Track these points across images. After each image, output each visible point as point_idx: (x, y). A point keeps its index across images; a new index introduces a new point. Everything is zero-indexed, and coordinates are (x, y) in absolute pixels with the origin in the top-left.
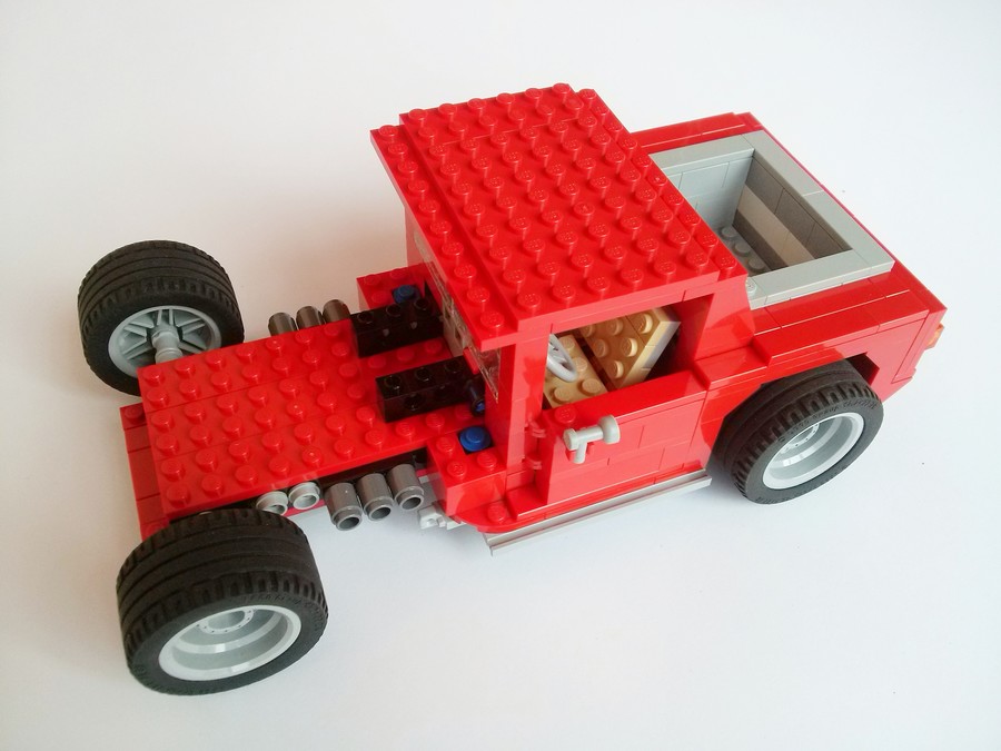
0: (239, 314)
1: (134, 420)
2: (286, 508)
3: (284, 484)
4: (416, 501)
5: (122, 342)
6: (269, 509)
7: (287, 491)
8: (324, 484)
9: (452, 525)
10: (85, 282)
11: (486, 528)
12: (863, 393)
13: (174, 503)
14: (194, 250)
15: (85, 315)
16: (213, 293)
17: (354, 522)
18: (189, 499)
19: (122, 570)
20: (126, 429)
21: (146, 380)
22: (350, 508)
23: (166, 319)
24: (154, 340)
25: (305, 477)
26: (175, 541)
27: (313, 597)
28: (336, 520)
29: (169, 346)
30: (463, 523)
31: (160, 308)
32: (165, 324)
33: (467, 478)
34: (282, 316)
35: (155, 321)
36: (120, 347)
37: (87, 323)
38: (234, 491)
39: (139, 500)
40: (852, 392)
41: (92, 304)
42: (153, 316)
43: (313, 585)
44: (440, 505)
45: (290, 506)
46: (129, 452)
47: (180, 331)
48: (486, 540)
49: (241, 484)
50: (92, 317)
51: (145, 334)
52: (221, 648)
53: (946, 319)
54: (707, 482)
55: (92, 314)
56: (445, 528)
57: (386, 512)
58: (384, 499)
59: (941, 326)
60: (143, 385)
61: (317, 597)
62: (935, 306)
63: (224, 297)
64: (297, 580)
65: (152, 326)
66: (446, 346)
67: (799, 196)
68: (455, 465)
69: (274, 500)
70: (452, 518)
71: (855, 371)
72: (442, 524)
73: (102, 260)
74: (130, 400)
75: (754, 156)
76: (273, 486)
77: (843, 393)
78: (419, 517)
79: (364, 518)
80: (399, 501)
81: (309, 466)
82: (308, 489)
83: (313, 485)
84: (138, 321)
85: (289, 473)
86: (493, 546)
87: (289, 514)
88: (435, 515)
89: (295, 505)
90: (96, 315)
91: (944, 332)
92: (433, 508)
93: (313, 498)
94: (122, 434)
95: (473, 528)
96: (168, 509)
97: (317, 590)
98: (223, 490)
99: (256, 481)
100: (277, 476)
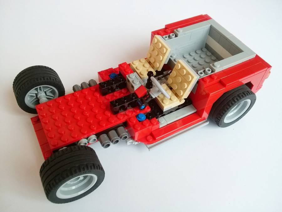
0: (62, 85)
1: (36, 122)
2: (87, 143)
3: (86, 136)
4: (126, 137)
5: (29, 99)
6: (82, 144)
7: (87, 138)
8: (98, 135)
9: (136, 143)
10: (14, 82)
11: (147, 143)
12: (251, 93)
13: (54, 146)
14: (45, 67)
15: (16, 92)
16: (53, 80)
17: (109, 145)
18: (58, 144)
19: (41, 170)
20: (33, 125)
21: (39, 109)
22: (107, 141)
23: (40, 90)
24: (38, 97)
25: (91, 134)
26: (55, 159)
27: (100, 169)
28: (103, 145)
29: (43, 98)
30: (139, 142)
31: (38, 87)
32: (40, 91)
33: (141, 129)
34: (76, 86)
35: (37, 91)
36: (28, 100)
37: (17, 95)
38: (71, 140)
39: (41, 146)
40: (247, 94)
41: (17, 89)
42: (36, 89)
43: (99, 165)
44: (133, 138)
45: (88, 142)
46: (36, 131)
47: (45, 92)
48: (147, 147)
49: (73, 137)
50: (18, 93)
51: (35, 95)
52: (74, 188)
53: (272, 70)
54: (208, 123)
55: (18, 92)
56: (134, 144)
57: (117, 141)
58: (117, 138)
59: (270, 72)
60: (38, 111)
61: (101, 168)
62: (269, 66)
63: (57, 80)
64: (94, 165)
65: (37, 92)
66: (128, 90)
67: (226, 37)
68: (137, 125)
69: (83, 141)
70: (136, 141)
71: (247, 87)
72: (133, 143)
73: (18, 75)
74: (33, 115)
75: (211, 27)
76: (82, 137)
77: (245, 95)
78: (126, 142)
79: (111, 144)
80: (121, 138)
81: (93, 130)
82: (93, 137)
83: (94, 136)
84: (32, 92)
85: (87, 133)
86: (149, 148)
87: (88, 145)
88: (131, 141)
89: (90, 142)
90: (19, 92)
91: (271, 74)
92: (130, 139)
93: (95, 140)
94: (32, 126)
95: (143, 143)
96: (52, 148)
97: (100, 166)
98: (68, 140)
99: (78, 136)
100: (84, 134)
